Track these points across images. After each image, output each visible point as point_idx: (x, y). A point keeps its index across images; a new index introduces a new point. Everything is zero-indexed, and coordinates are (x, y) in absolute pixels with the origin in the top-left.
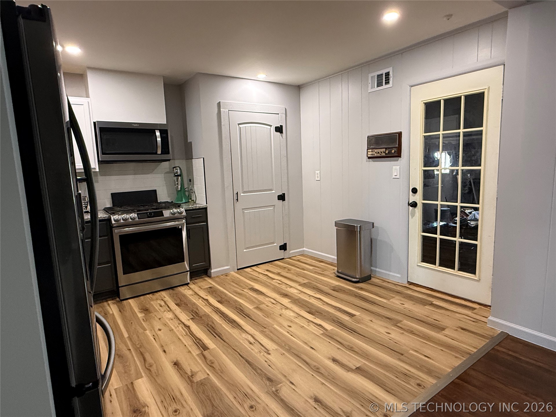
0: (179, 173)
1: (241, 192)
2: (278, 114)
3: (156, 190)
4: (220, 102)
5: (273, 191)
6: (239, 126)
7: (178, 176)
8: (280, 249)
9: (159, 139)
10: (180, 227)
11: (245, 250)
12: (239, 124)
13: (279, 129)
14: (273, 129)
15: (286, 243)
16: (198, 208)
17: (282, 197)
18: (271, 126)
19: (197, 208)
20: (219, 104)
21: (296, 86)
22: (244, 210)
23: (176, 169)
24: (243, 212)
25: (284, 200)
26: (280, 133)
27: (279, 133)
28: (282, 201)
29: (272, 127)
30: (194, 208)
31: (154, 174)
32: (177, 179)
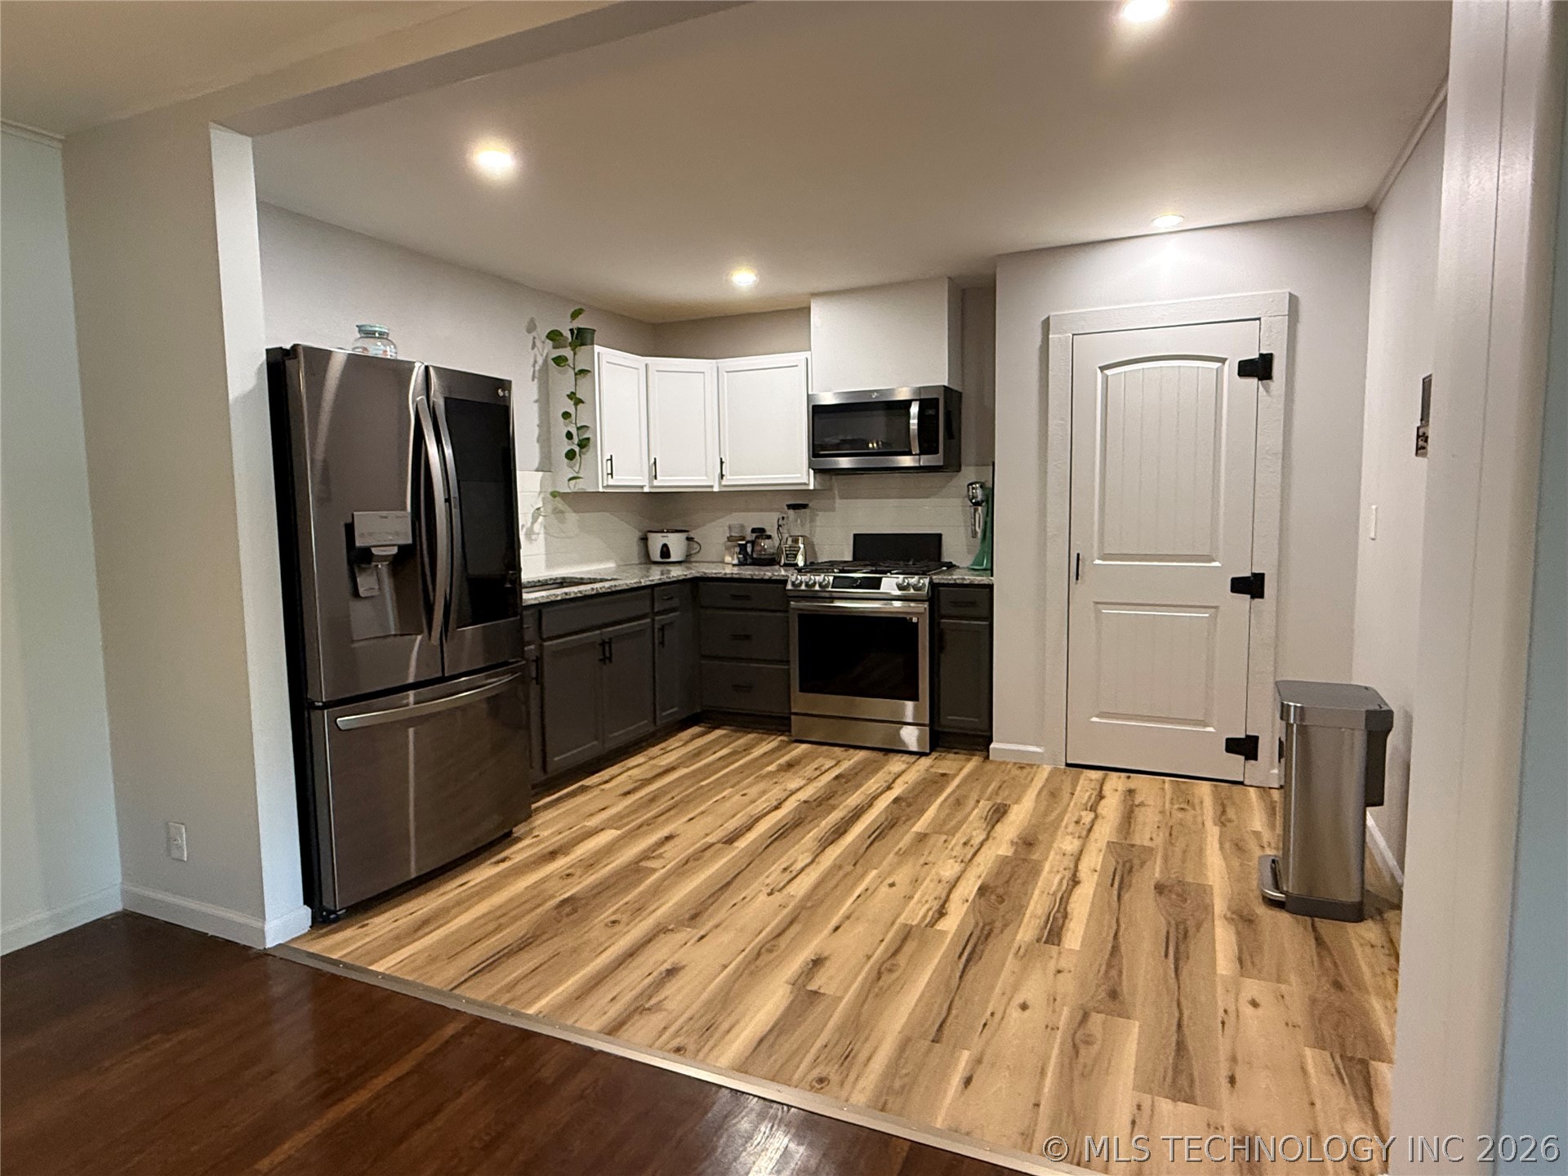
0: (979, 498)
1: (1095, 555)
2: (1259, 319)
3: (939, 536)
4: (1048, 318)
5: (1214, 561)
6: (1106, 372)
7: (977, 504)
8: (1228, 750)
9: (914, 422)
10: (915, 620)
11: (1095, 719)
12: (1102, 369)
13: (1258, 368)
14: (1230, 369)
15: (1256, 739)
16: (967, 582)
17: (1250, 586)
18: (1223, 361)
19: (965, 582)
20: (1046, 324)
21: (1352, 210)
22: (1100, 606)
23: (973, 488)
24: (1098, 613)
25: (1261, 596)
26: (1260, 379)
27: (1254, 381)
28: (1249, 596)
29: (1227, 363)
30: (958, 581)
31: (943, 497)
32: (976, 510)
